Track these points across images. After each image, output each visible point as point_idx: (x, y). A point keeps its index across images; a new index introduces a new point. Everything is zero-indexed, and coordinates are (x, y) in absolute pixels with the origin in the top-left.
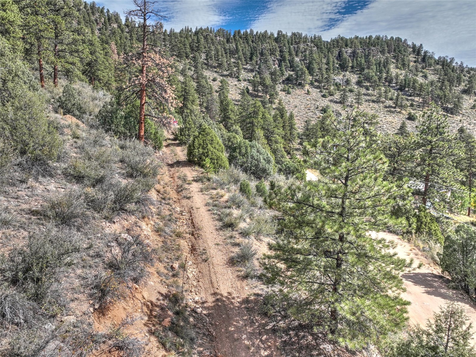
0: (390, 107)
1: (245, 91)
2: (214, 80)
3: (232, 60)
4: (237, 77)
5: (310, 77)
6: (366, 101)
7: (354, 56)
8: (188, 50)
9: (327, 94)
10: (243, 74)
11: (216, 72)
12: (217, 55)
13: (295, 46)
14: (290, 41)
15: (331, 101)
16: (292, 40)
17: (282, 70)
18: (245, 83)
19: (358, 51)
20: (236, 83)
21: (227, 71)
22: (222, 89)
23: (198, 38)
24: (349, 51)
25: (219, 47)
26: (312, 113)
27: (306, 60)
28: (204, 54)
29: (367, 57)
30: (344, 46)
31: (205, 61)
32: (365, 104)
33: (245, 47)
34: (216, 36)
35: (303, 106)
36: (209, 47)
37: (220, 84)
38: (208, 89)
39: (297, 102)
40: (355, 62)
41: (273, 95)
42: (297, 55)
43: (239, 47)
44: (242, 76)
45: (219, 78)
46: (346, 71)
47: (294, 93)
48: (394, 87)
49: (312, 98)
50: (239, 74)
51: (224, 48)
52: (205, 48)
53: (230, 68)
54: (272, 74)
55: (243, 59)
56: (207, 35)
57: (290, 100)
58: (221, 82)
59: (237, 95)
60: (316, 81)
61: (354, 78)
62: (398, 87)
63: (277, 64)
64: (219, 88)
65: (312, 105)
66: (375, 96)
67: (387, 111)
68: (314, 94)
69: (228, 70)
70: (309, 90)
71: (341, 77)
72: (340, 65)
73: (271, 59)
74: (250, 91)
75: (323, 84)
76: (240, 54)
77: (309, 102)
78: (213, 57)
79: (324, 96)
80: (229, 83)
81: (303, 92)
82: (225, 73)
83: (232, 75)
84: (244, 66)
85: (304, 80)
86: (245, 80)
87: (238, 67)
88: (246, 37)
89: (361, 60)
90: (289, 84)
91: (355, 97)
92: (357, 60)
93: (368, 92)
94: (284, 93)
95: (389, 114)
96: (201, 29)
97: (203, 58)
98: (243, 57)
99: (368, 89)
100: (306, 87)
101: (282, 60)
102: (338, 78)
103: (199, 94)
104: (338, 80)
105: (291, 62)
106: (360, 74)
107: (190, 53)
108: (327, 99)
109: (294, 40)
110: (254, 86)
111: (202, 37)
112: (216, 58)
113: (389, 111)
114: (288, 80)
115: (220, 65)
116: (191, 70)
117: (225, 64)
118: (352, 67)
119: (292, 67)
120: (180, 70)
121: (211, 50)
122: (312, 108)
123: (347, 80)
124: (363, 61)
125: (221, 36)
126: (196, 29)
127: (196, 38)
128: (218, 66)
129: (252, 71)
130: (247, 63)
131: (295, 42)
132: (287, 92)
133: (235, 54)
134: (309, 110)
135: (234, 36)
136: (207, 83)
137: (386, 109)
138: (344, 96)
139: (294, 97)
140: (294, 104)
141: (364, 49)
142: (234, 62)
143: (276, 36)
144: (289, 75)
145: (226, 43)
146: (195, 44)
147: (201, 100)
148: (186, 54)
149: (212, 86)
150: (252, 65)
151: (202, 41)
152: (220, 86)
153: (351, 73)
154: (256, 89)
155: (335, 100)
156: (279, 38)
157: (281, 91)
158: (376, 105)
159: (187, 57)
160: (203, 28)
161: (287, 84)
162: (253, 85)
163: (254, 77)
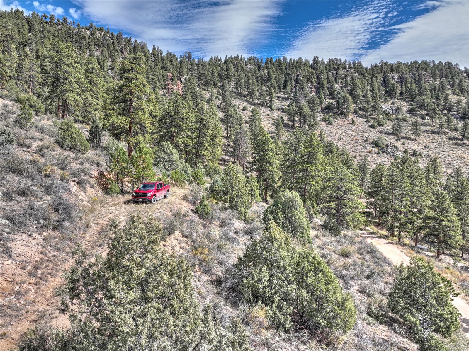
0: (455, 138)
1: (280, 122)
2: (244, 109)
3: (265, 88)
4: (270, 106)
5: (354, 106)
6: (424, 132)
7: (401, 82)
8: (216, 78)
9: (376, 124)
10: (277, 103)
11: (246, 101)
12: (247, 83)
13: (334, 72)
14: (328, 68)
15: (381, 132)
16: (330, 66)
17: (321, 98)
18: (279, 112)
19: (406, 76)
20: (269, 112)
21: (258, 99)
22: (253, 120)
23: (227, 66)
24: (396, 77)
25: (250, 75)
26: (361, 147)
27: (347, 87)
28: (233, 83)
29: (418, 82)
30: (389, 72)
31: (235, 90)
32: (424, 136)
33: (278, 75)
34: (246, 65)
35: (348, 138)
36: (239, 76)
37: (251, 114)
38: (237, 119)
39: (340, 133)
40: (404, 87)
41: (312, 126)
42: (336, 82)
43: (272, 74)
44: (275, 105)
45: (250, 108)
46: (394, 97)
47: (335, 123)
48: (455, 115)
49: (358, 129)
50: (271, 103)
51: (256, 77)
52: (235, 76)
53: (262, 96)
54: (309, 102)
55: (277, 88)
56: (236, 64)
57: (332, 131)
58: (252, 112)
59: (270, 125)
60: (360, 109)
61: (405, 106)
62: (460, 115)
63: (314, 92)
64: (250, 118)
65: (359, 137)
66: (434, 126)
67: (453, 144)
68: (360, 124)
69: (260, 98)
70: (354, 119)
71: (389, 105)
72: (386, 92)
73: (307, 86)
74: (285, 122)
75: (369, 113)
76: (273, 82)
77: (355, 134)
78: (243, 85)
79: (372, 126)
80: (261, 113)
81: (347, 122)
82: (256, 102)
83: (264, 103)
84: (277, 95)
85: (347, 108)
86: (278, 109)
87: (271, 95)
88: (279, 65)
89: (411, 86)
90: (329, 113)
91: (409, 128)
92: (406, 86)
93: (424, 121)
94: (324, 123)
95: (456, 148)
96: (231, 57)
97: (232, 87)
98: (276, 85)
99: (423, 118)
100: (349, 117)
101: (319, 87)
102: (386, 106)
103: (227, 125)
104: (386, 108)
105: (331, 89)
106: (411, 101)
107: (218, 82)
108: (376, 130)
109: (332, 66)
110: (290, 115)
111: (232, 65)
112: (247, 87)
113: (455, 144)
114: (328, 108)
115: (251, 94)
116: (219, 99)
117: (256, 92)
118: (401, 94)
119: (332, 95)
120: (206, 99)
121: (241, 78)
122: (360, 141)
123: (397, 107)
124: (414, 86)
125: (252, 64)
126: (226, 57)
127: (225, 66)
128: (248, 95)
129: (286, 99)
130: (280, 91)
131: (334, 68)
132: (327, 122)
133: (267, 82)
134: (357, 142)
135: (266, 64)
136: (236, 113)
137: (451, 142)
138: (397, 127)
139: (336, 128)
140: (337, 136)
141: (414, 75)
142: (266, 91)
143: (311, 62)
144: (329, 103)
145: (257, 71)
146: (224, 72)
147: (229, 132)
148: (214, 82)
149: (242, 115)
150: (287, 93)
151: (232, 68)
152: (251, 116)
153: (400, 101)
154: (292, 119)
155: (386, 130)
156: (316, 64)
157: (320, 121)
158: (437, 137)
159: (215, 86)
160: (233, 57)
161: (327, 113)
162: (287, 114)
163: (288, 106)
